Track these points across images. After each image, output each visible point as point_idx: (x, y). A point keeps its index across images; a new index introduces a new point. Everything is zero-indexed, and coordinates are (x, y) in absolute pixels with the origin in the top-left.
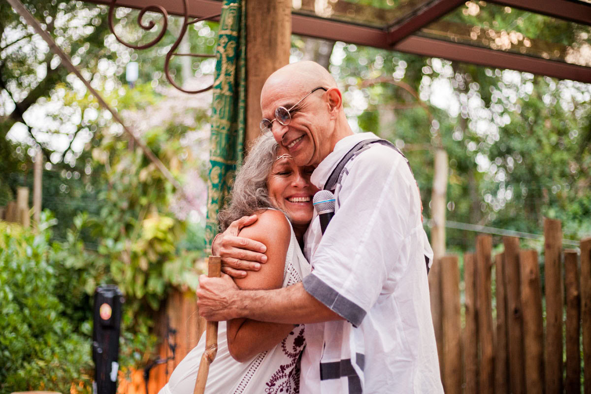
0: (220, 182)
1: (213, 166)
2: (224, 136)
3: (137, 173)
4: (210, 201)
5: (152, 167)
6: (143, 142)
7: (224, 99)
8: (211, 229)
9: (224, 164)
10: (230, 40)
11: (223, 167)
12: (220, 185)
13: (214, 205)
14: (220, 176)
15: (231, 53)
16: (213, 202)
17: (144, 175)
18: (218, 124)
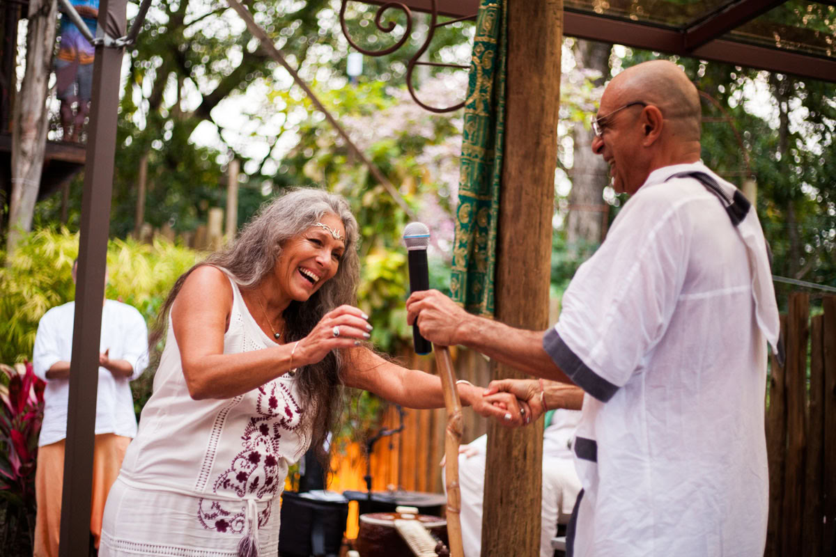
0: (470, 222)
1: (463, 203)
2: (476, 166)
3: (361, 195)
4: (457, 245)
5: (379, 189)
6: (369, 157)
7: (477, 120)
8: (458, 279)
9: (475, 200)
10: (487, 49)
11: (475, 203)
12: (470, 225)
13: (462, 249)
14: (470, 214)
15: (488, 65)
16: (461, 245)
17: (369, 199)
18: (470, 151)
